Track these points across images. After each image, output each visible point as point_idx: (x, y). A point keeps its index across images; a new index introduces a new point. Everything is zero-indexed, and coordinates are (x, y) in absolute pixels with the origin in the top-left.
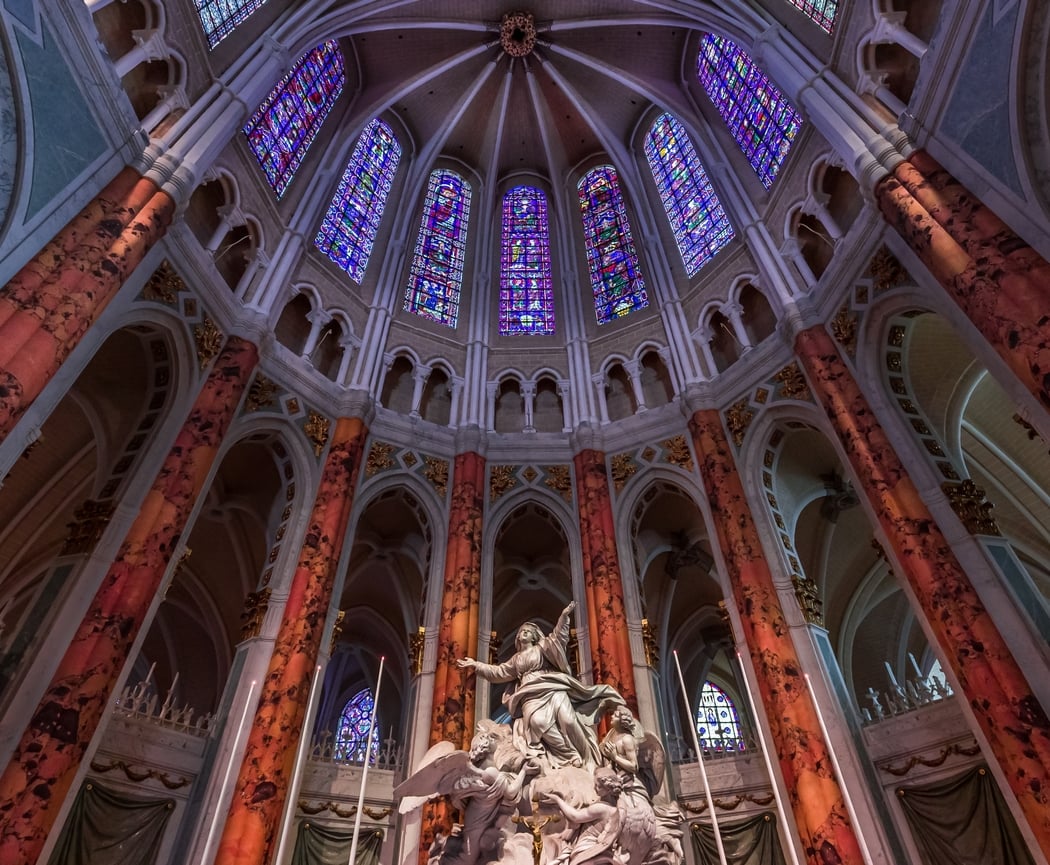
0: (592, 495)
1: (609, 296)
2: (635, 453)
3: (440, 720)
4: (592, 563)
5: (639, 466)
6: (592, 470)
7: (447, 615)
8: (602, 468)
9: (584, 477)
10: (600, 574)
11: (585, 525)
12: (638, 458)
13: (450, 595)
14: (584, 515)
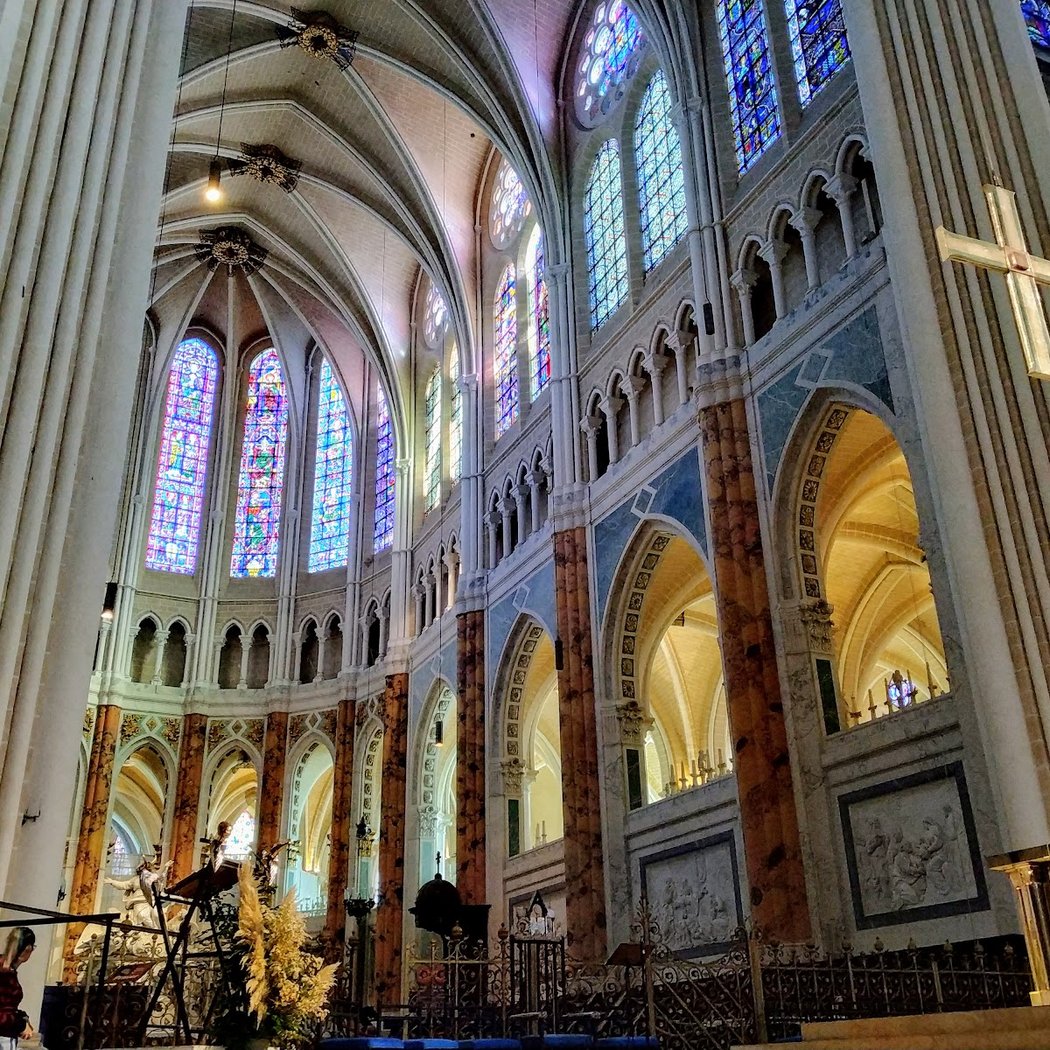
0: (192, 753)
1: (247, 545)
2: (228, 723)
3: (78, 896)
4: (182, 803)
5: (229, 735)
6: (196, 732)
7: (86, 833)
8: (203, 730)
9: (190, 736)
10: (185, 813)
11: (182, 774)
12: (229, 728)
13: (88, 819)
14: (183, 766)
